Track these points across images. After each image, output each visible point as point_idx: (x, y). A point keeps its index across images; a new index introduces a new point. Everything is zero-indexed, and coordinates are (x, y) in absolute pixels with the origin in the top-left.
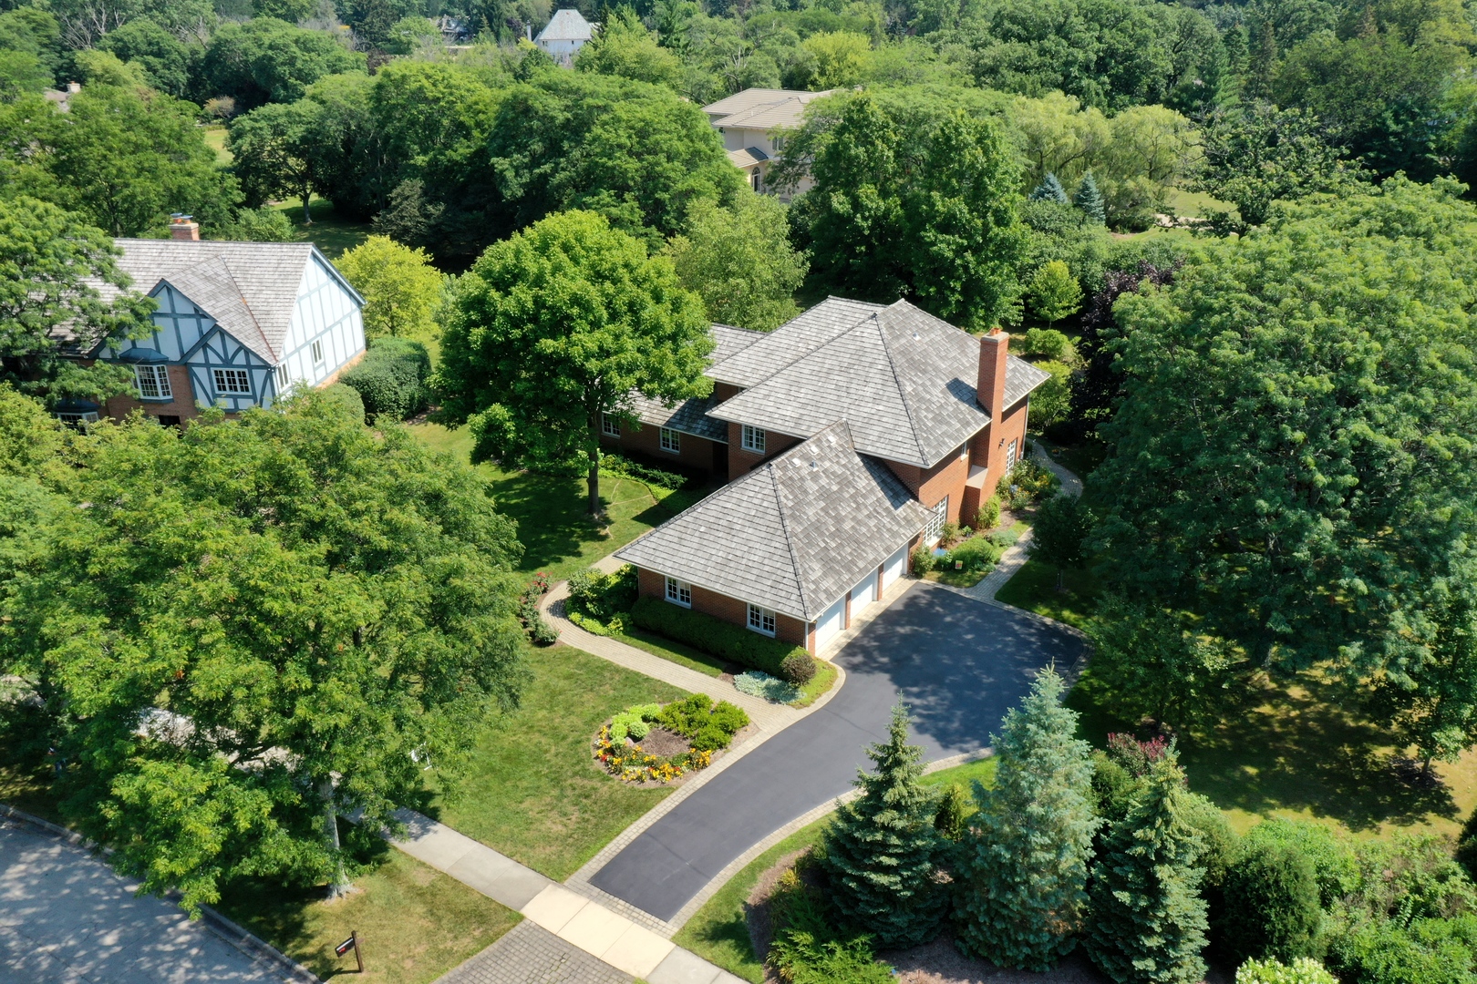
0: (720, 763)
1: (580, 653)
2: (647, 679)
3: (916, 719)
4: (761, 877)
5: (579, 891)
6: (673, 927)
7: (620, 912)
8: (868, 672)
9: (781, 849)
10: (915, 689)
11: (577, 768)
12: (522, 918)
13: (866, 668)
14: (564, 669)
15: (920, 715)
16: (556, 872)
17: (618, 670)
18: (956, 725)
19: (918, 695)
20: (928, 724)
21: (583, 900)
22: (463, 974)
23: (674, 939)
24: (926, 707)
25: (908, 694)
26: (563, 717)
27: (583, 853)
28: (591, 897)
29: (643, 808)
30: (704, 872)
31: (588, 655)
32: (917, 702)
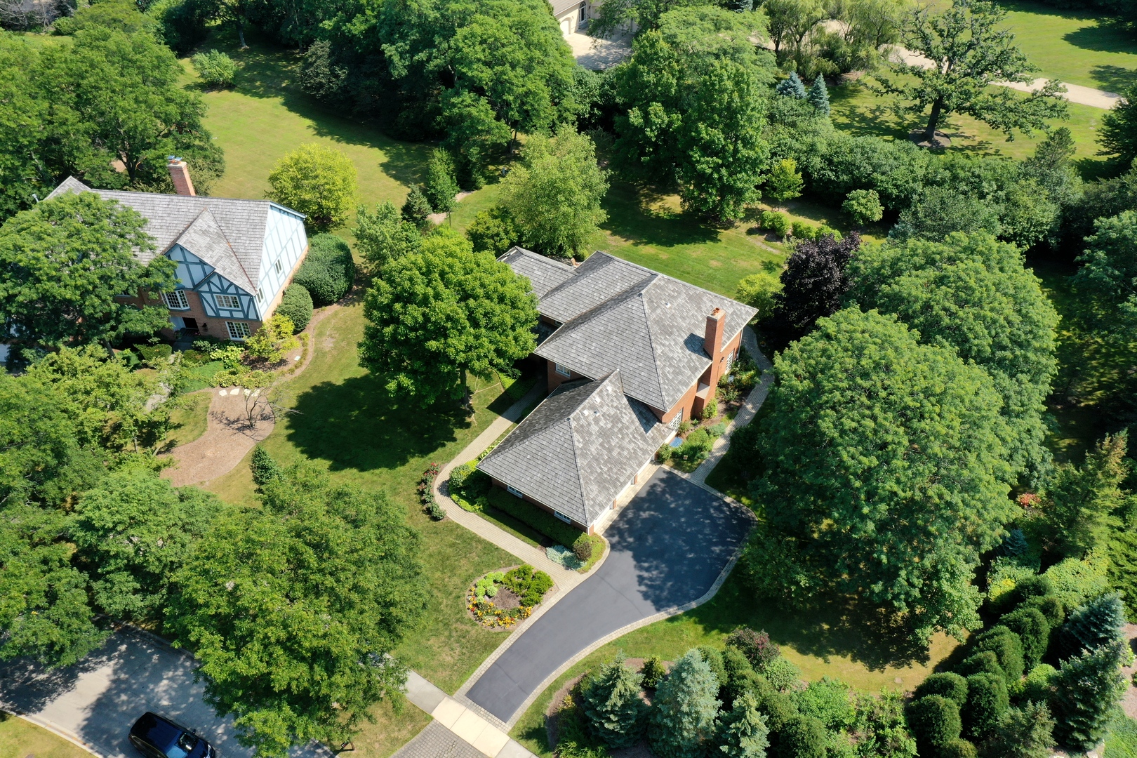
0: (536, 613)
1: (458, 526)
2: (497, 549)
3: (643, 588)
4: (555, 695)
5: (460, 702)
6: (508, 726)
7: (482, 716)
8: (620, 550)
9: (565, 677)
10: (646, 565)
11: (459, 616)
12: (432, 718)
13: (619, 547)
14: (451, 539)
15: (647, 585)
16: (449, 689)
17: (480, 541)
18: (665, 593)
19: (648, 570)
20: (650, 592)
21: (463, 708)
22: (405, 752)
23: (509, 734)
24: (651, 579)
25: (641, 568)
26: (450, 577)
27: (463, 676)
28: (467, 706)
29: (494, 646)
30: (525, 690)
31: (463, 528)
32: (646, 574)
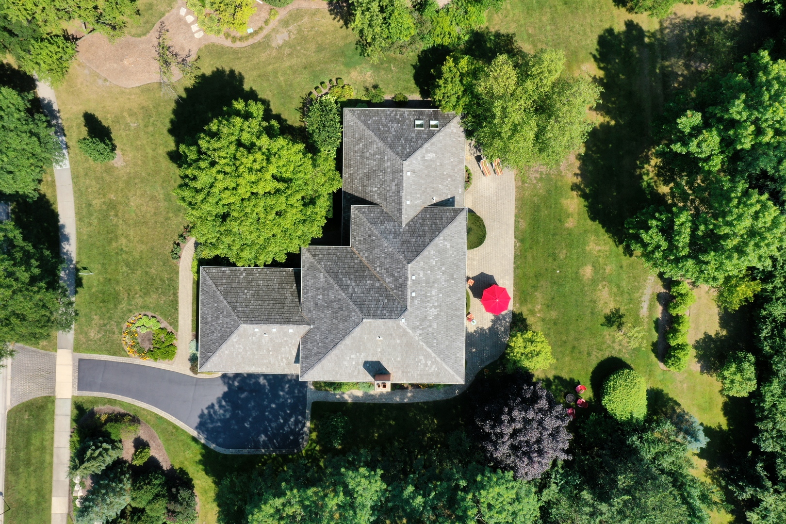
0: (148, 362)
1: (177, 273)
2: (177, 309)
3: (206, 412)
4: (107, 406)
5: (73, 359)
6: (77, 393)
7: (73, 376)
8: (224, 383)
10: (224, 403)
11: (120, 320)
12: (56, 351)
13: (226, 380)
14: (166, 276)
15: (209, 412)
16: (77, 348)
17: (175, 294)
18: (210, 426)
19: (221, 406)
20: (206, 417)
21: (71, 363)
23: (73, 396)
24: (215, 412)
25: (219, 402)
26: (140, 296)
27: (88, 350)
28: (74, 365)
29: (114, 354)
30: (102, 389)
31: (178, 277)
32: (217, 407)
